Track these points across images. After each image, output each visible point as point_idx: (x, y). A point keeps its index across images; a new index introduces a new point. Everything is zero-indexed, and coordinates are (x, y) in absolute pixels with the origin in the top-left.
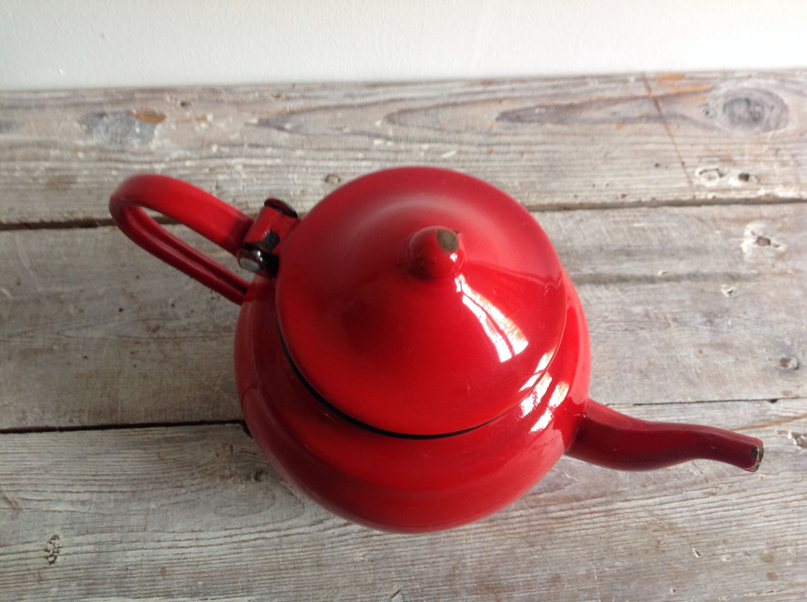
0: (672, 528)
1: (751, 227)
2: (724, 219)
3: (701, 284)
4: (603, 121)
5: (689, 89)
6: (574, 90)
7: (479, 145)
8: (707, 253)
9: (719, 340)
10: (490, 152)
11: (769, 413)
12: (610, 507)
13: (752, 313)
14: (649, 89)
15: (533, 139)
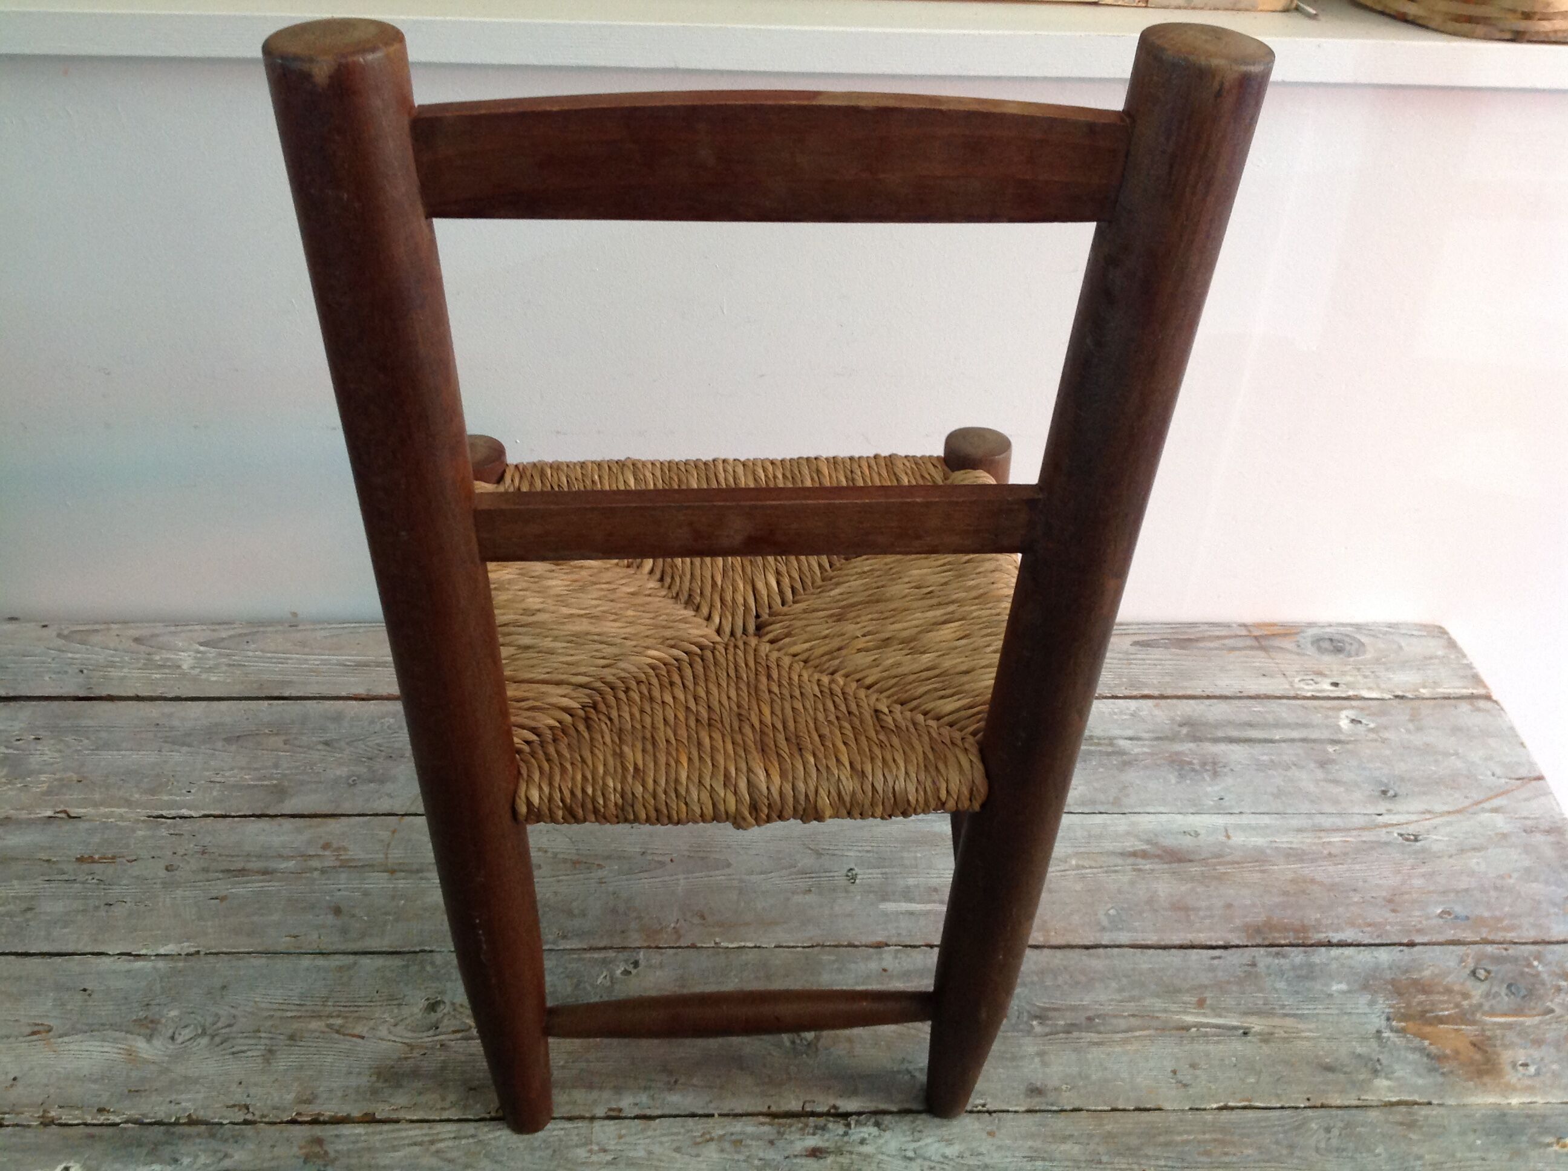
0: (1313, 881)
1: (1344, 714)
2: (1322, 707)
3: (1312, 745)
4: (1216, 649)
5: (1282, 631)
6: (1189, 630)
7: (1120, 659)
8: (1313, 727)
9: (1330, 777)
10: (1131, 664)
11: (1377, 821)
12: (1262, 868)
13: (1354, 763)
14: (1250, 631)
15: (1161, 657)
